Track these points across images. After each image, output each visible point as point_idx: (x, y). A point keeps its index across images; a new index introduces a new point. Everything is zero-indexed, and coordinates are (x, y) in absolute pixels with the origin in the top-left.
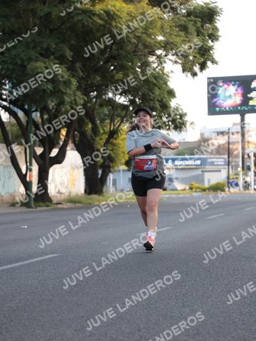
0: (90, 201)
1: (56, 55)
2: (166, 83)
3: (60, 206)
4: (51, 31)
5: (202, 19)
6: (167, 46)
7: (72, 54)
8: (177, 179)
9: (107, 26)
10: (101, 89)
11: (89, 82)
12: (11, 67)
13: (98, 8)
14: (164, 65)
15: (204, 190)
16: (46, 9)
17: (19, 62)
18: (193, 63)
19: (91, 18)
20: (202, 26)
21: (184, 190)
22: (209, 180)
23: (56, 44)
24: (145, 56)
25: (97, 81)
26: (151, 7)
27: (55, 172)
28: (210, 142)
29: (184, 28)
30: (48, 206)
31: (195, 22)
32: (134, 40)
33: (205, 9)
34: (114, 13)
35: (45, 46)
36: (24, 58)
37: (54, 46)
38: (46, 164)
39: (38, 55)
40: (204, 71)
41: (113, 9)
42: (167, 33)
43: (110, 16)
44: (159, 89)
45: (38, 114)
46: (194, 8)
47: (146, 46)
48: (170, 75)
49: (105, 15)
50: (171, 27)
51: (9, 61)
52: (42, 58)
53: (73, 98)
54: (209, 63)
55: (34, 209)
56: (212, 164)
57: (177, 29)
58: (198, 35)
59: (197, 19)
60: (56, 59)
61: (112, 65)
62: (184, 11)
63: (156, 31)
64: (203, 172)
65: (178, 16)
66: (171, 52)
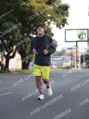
0: (23, 72)
1: (13, 20)
2: (51, 31)
3: (13, 73)
5: (64, 9)
6: (51, 18)
7: (18, 20)
8: (54, 64)
9: (31, 11)
10: (28, 32)
11: (24, 30)
13: (28, 5)
14: (50, 25)
15: (63, 68)
16: (9, 4)
18: (60, 24)
19: (25, 8)
20: (64, 12)
21: (56, 68)
22: (65, 65)
23: (13, 17)
24: (43, 21)
25: (27, 30)
26: (46, 5)
27: (11, 61)
28: (65, 52)
29: (57, 12)
30: (8, 73)
32: (40, 16)
33: (65, 6)
34: (33, 7)
35: (9, 17)
36: (2, 21)
37: (12, 17)
38: (8, 58)
40: (64, 27)
41: (33, 5)
42: (51, 14)
43: (32, 7)
44: (48, 33)
45: (6, 41)
46: (61, 6)
47: (44, 18)
48: (52, 28)
49: (30, 7)
50: (53, 12)
52: (7, 21)
53: (18, 36)
54: (66, 24)
55: (4, 74)
56: (66, 59)
57: (55, 12)
58: (62, 15)
59: (62, 9)
60: (13, 22)
61: (32, 24)
62: (57, 6)
63: (47, 13)
64: (63, 62)
65: (55, 8)
66: (53, 20)
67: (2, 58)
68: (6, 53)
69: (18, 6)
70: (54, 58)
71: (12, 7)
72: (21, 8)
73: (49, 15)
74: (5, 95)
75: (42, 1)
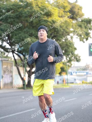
1: (35, 36)
2: (74, 45)
4: (33, 27)
5: (87, 23)
8: (77, 79)
12: (19, 40)
13: (50, 19)
14: (73, 39)
15: (87, 83)
17: (22, 38)
18: (83, 38)
19: (47, 23)
20: (87, 26)
21: (80, 83)
22: (89, 80)
23: (35, 32)
24: (66, 36)
26: (68, 19)
28: (89, 66)
29: (80, 26)
30: (31, 89)
31: (84, 24)
32: (62, 31)
33: (88, 20)
35: (31, 32)
36: (24, 37)
38: (30, 74)
39: (28, 36)
40: (87, 41)
41: (55, 19)
42: (74, 28)
43: (54, 22)
44: (71, 47)
46: (84, 19)
47: (66, 32)
49: (52, 22)
50: (76, 26)
51: (18, 38)
52: (29, 37)
54: (89, 38)
55: (26, 90)
56: (90, 74)
57: (78, 26)
58: (85, 28)
59: (85, 23)
60: (35, 37)
61: (54, 39)
62: (80, 20)
63: (70, 27)
64: (87, 77)
65: (78, 22)
66: (75, 34)
67: (24, 74)
68: (28, 69)
69: (40, 21)
70: (77, 73)
71: (34, 22)
72: (43, 23)
73: (72, 29)
74: (28, 112)
75: (64, 15)
